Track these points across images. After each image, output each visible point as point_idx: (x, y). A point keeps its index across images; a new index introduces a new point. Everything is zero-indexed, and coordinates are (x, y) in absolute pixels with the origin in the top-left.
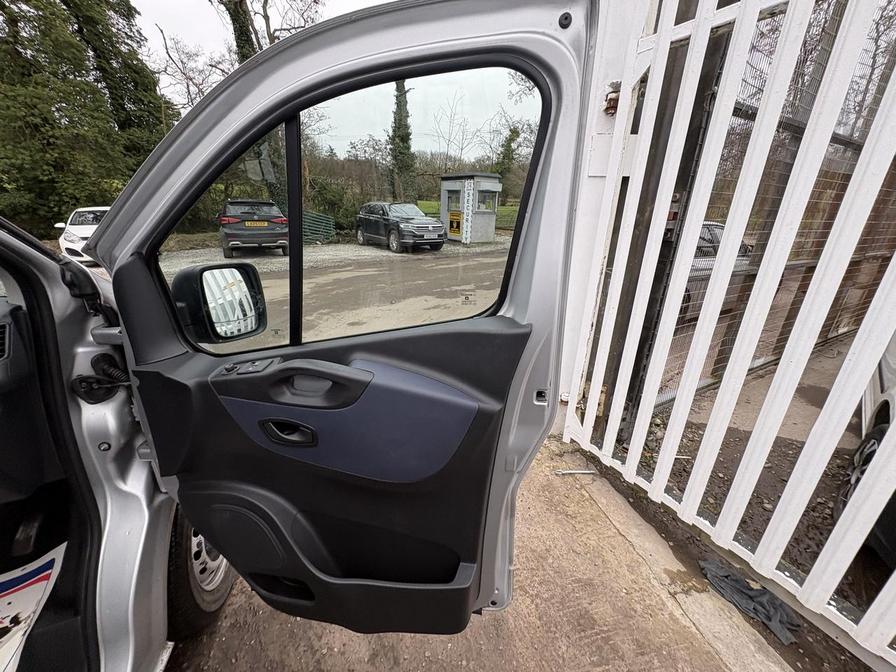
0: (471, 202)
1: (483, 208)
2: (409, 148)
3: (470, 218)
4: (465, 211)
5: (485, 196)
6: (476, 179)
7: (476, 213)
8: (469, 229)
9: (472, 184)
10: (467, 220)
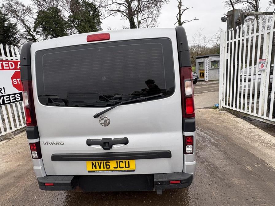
5: (214, 63)
6: (210, 57)
8: (208, 76)
9: (208, 59)
10: (207, 72)
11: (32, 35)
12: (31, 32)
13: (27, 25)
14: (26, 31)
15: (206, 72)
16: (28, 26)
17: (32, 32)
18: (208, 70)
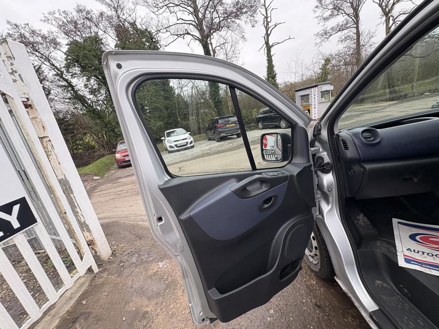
0: (317, 98)
1: (323, 100)
2: (275, 81)
3: (317, 106)
4: (313, 103)
5: (324, 94)
6: (319, 86)
7: (320, 103)
8: (317, 112)
9: (317, 90)
10: (315, 108)
11: (66, 81)
12: (64, 76)
13: (55, 65)
14: (56, 75)
15: (313, 108)
16: (58, 67)
17: (66, 76)
18: (317, 104)
